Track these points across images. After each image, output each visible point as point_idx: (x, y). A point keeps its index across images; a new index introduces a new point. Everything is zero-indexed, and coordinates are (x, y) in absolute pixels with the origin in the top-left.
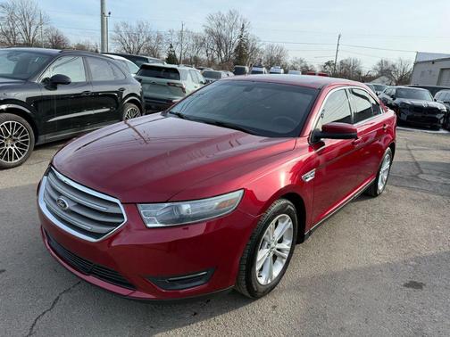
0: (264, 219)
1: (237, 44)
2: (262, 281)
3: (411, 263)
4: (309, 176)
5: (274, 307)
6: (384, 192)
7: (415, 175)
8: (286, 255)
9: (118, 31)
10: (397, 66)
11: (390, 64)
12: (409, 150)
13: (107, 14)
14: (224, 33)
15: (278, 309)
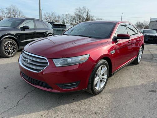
0: (97, 66)
1: (86, 18)
2: (97, 88)
3: (151, 84)
4: (113, 52)
5: (101, 98)
6: (140, 63)
7: (151, 58)
8: (105, 80)
9: (45, 15)
10: (143, 23)
11: (141, 23)
12: (149, 50)
13: (41, 10)
14: (81, 14)
15: (103, 99)
